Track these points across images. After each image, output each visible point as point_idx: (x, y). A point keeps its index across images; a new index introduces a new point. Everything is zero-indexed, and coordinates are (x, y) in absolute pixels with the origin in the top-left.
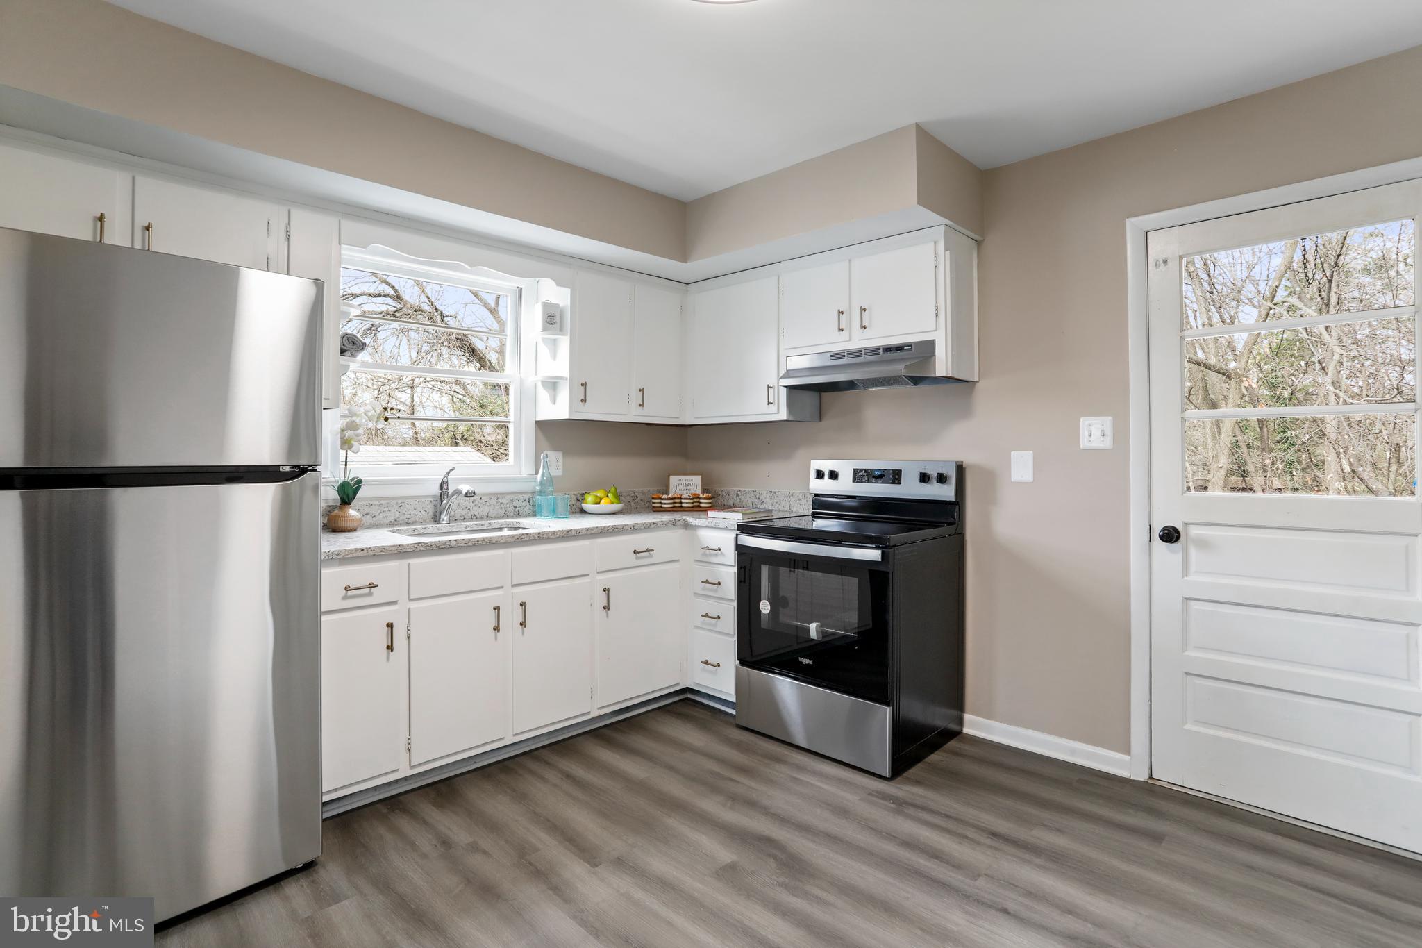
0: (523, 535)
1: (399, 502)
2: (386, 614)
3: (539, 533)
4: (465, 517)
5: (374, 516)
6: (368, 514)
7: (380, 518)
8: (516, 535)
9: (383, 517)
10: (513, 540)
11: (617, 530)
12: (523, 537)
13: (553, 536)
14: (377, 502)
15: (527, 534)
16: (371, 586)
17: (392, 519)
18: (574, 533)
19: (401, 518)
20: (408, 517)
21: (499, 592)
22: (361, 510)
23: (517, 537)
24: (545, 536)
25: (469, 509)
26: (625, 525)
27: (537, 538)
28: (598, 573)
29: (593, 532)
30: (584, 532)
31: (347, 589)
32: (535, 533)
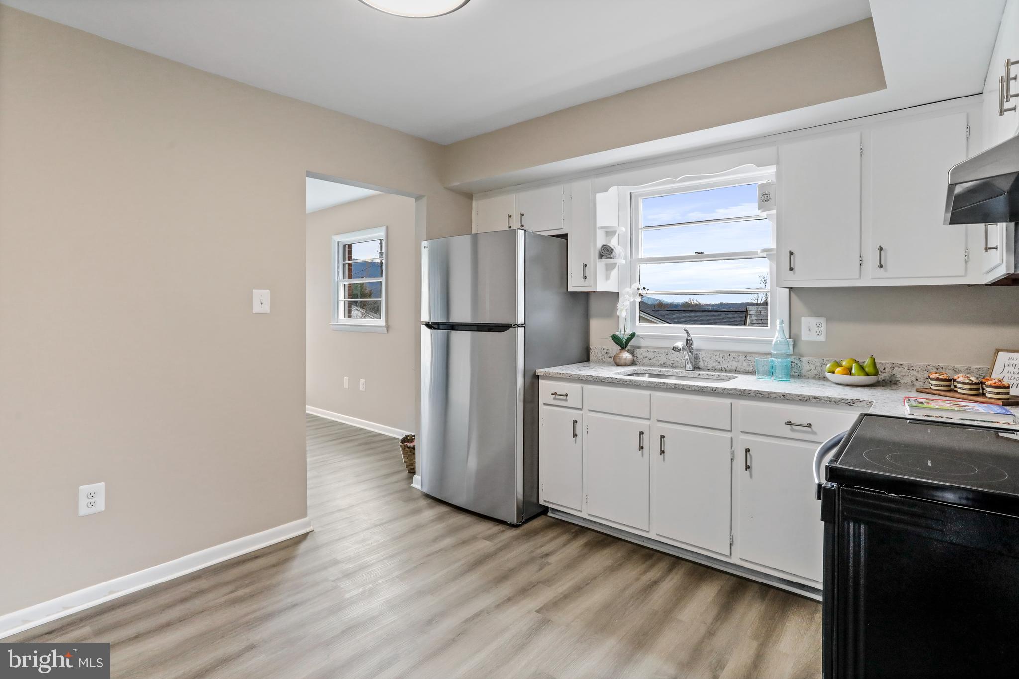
0: (661, 383)
1: (666, 351)
2: (575, 415)
3: (675, 384)
4: (716, 368)
5: (651, 359)
6: (647, 357)
7: (653, 361)
8: (655, 382)
9: (656, 361)
10: (652, 385)
11: (761, 396)
12: (661, 384)
13: (688, 389)
14: (652, 350)
15: (664, 383)
16: (567, 395)
17: (661, 362)
18: (709, 390)
19: (667, 363)
20: (673, 362)
21: (647, 423)
22: (643, 354)
23: (656, 384)
24: (681, 387)
25: (719, 362)
26: (772, 393)
27: (674, 388)
28: (742, 432)
29: (730, 392)
30: (720, 391)
31: (555, 394)
32: (672, 384)
